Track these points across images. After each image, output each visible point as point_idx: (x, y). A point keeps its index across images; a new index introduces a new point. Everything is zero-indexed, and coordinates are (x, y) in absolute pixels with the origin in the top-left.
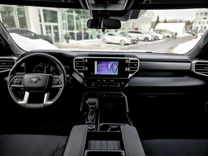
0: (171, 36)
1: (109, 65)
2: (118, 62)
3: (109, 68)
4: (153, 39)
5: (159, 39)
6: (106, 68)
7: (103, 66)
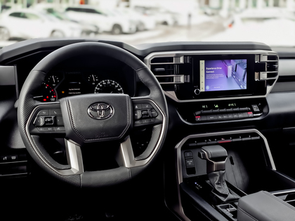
0: (170, 21)
1: (230, 68)
2: (245, 61)
3: (230, 75)
4: (134, 28)
5: (146, 30)
6: (222, 75)
7: (216, 72)
